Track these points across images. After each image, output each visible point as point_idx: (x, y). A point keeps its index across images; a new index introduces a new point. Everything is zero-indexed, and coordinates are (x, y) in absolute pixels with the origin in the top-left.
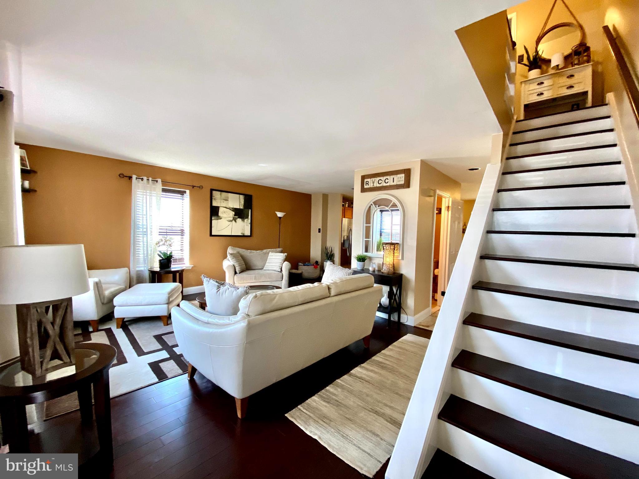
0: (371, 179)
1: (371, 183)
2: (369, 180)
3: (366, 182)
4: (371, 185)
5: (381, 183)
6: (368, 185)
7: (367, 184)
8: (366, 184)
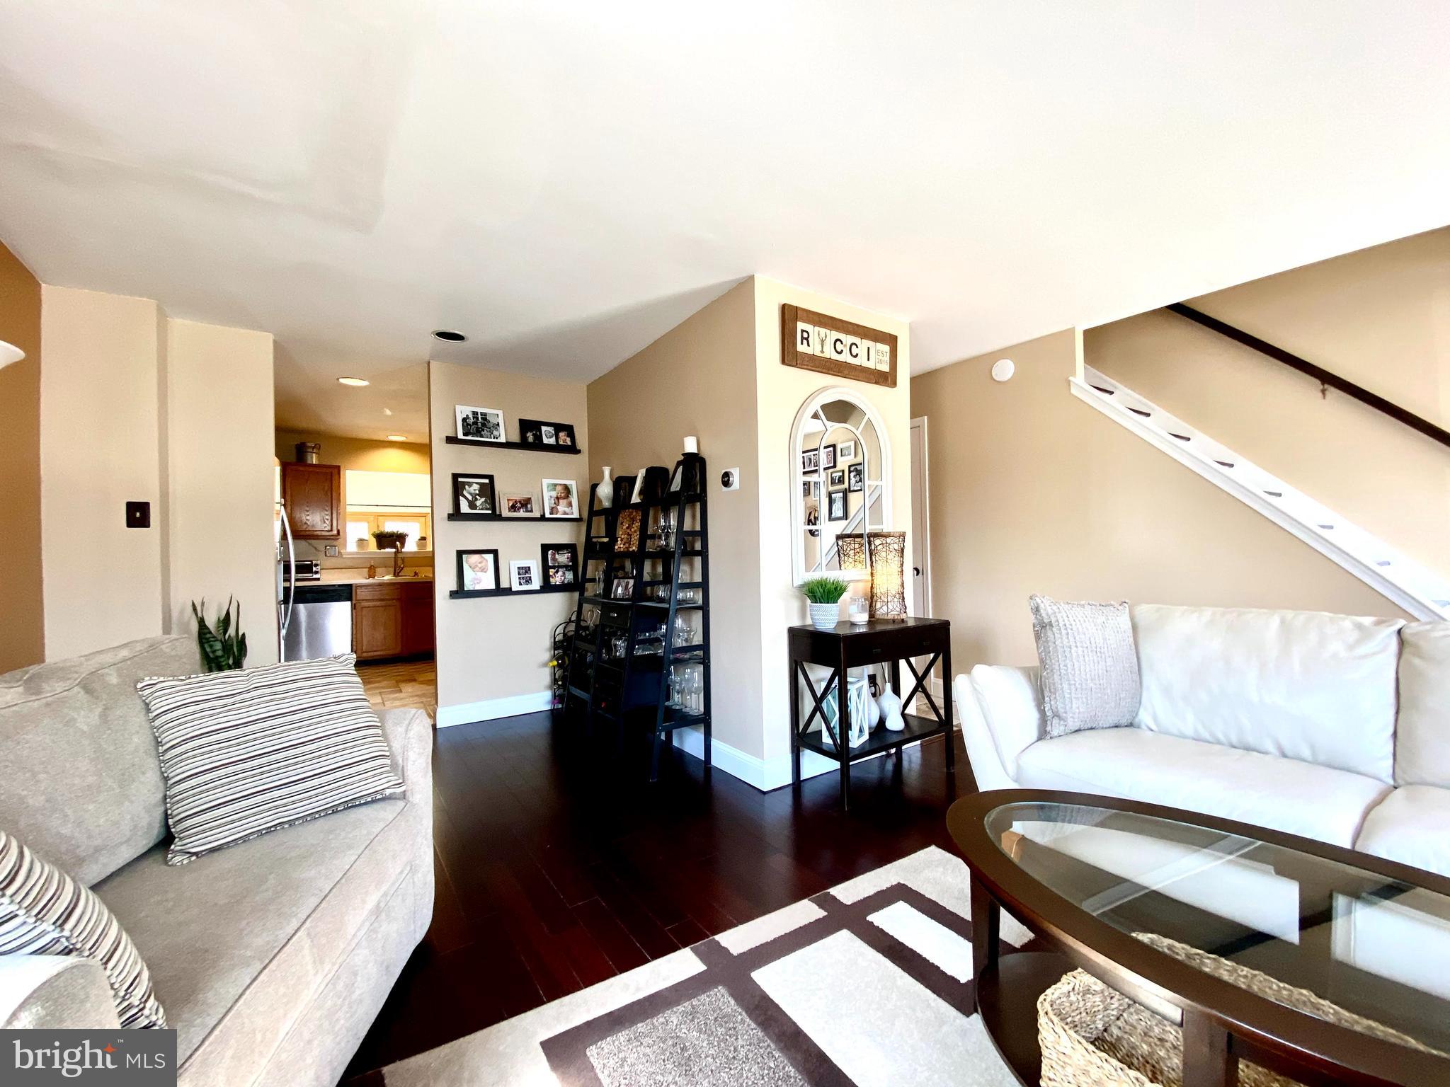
0: (817, 329)
1: (818, 342)
2: (808, 327)
3: (803, 331)
4: (813, 348)
5: (842, 351)
6: (809, 345)
7: (805, 341)
8: (803, 338)
